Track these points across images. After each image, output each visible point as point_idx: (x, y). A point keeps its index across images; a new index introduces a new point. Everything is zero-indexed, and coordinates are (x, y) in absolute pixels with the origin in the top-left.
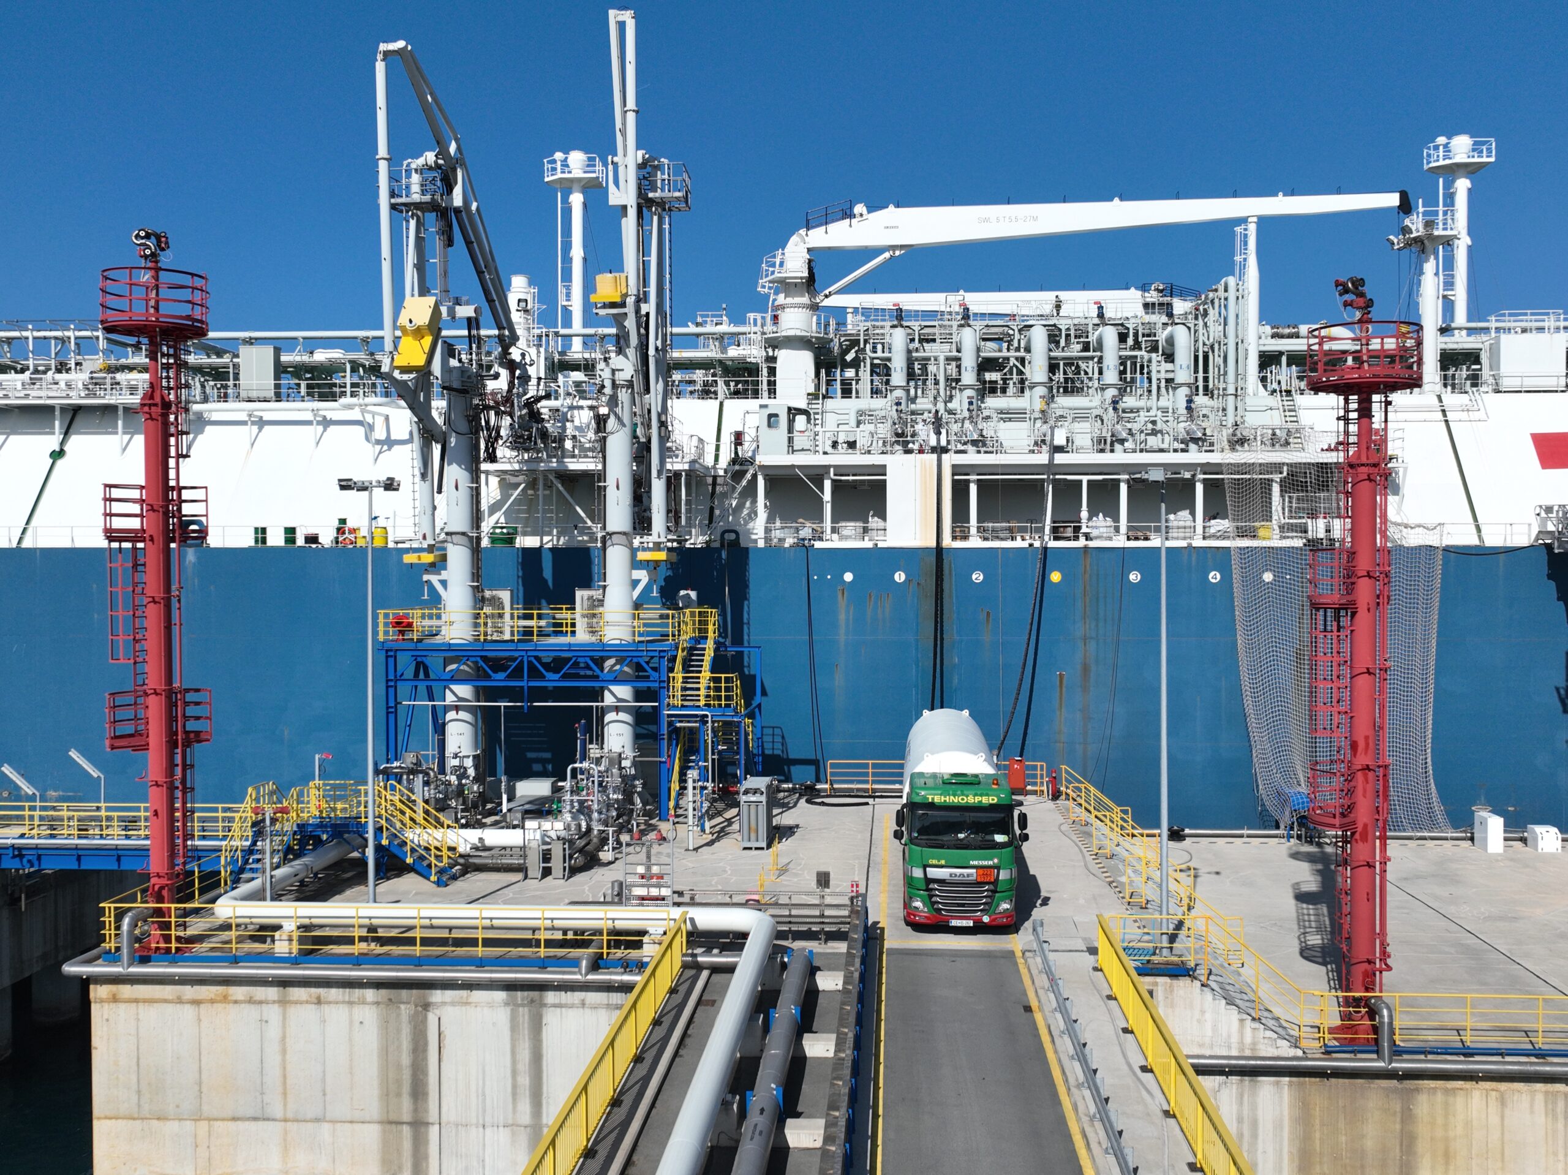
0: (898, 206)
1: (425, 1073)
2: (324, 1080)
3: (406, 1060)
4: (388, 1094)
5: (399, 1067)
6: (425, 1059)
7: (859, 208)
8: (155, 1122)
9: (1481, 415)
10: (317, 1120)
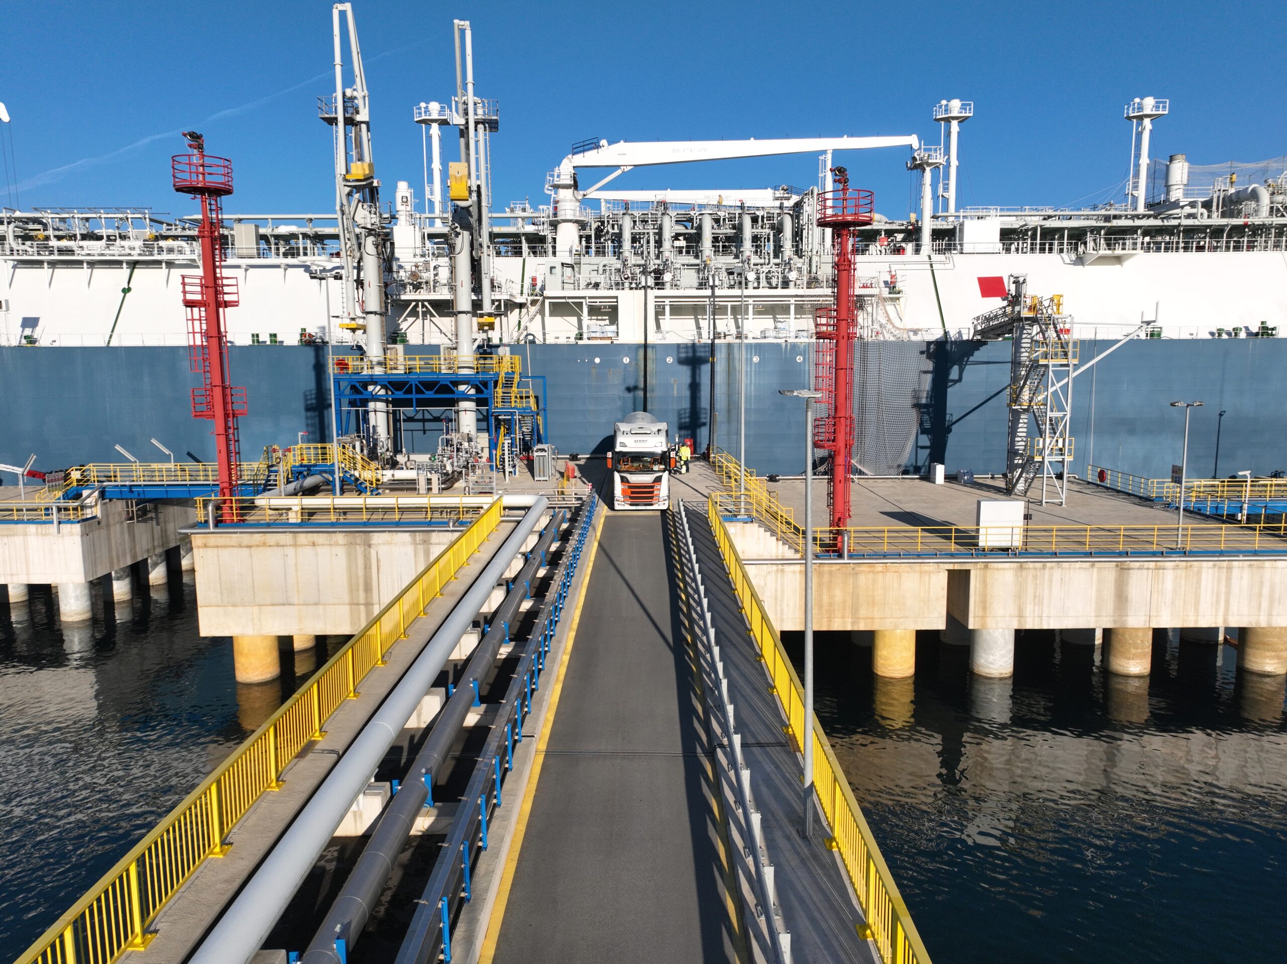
0: (626, 141)
1: (371, 579)
2: (318, 584)
3: (361, 573)
4: (352, 590)
5: (357, 576)
6: (371, 572)
7: (604, 142)
8: (230, 608)
9: (950, 266)
10: (316, 604)
